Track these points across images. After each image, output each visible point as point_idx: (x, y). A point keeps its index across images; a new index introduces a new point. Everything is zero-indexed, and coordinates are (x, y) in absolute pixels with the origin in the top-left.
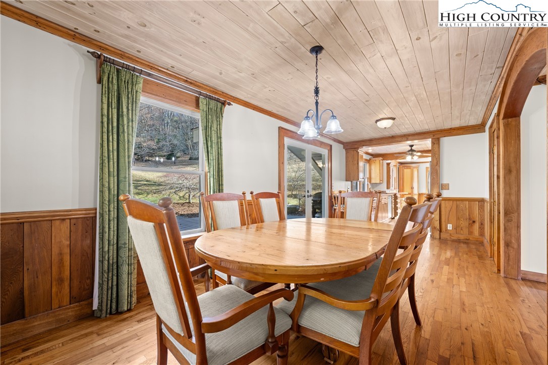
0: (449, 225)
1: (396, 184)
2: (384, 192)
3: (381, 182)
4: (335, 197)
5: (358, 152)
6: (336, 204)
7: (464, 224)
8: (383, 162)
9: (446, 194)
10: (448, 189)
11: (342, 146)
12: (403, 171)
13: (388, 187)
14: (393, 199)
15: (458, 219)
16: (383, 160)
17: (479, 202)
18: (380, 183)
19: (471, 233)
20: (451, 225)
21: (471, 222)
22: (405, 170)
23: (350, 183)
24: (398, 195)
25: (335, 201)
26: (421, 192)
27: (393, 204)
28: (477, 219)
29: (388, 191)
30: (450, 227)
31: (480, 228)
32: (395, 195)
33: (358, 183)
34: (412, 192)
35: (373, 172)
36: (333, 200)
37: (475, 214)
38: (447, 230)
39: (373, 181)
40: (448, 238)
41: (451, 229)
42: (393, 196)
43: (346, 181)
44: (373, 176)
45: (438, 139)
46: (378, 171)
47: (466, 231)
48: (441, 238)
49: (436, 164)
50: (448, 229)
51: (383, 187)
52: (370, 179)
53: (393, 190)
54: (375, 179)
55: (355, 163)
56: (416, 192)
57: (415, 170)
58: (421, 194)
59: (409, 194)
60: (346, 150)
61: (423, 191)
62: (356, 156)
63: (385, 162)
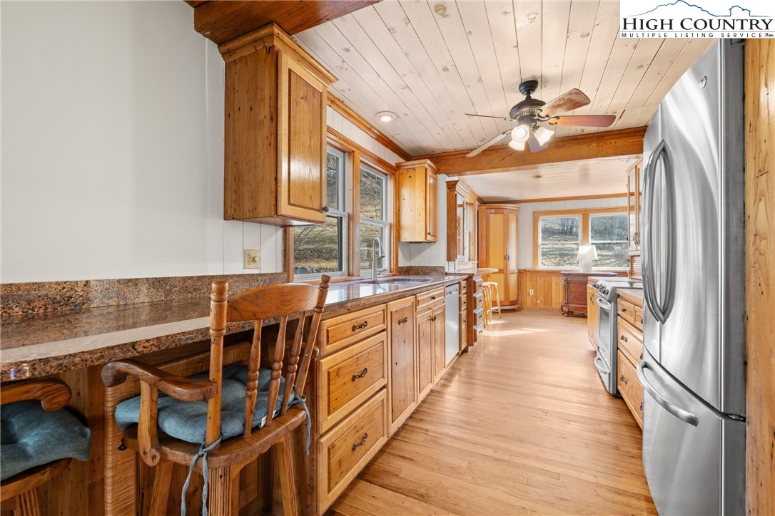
1: (472, 247)
2: (437, 271)
3: (429, 238)
5: (276, 56)
8: (435, 179)
12: (488, 218)
13: (450, 258)
14: (464, 291)
16: (437, 172)
18: (427, 243)
22: (492, 215)
24: (477, 279)
26: (522, 267)
27: (464, 307)
29: (449, 267)
32: (469, 279)
34: (506, 266)
39: (407, 236)
42: (464, 284)
44: (406, 218)
51: (436, 256)
52: (397, 227)
53: (465, 264)
54: (413, 231)
55: (261, 117)
56: (513, 266)
57: (512, 217)
58: (521, 273)
59: (501, 271)
60: (225, 48)
61: (528, 265)
62: (267, 74)
63: (443, 179)
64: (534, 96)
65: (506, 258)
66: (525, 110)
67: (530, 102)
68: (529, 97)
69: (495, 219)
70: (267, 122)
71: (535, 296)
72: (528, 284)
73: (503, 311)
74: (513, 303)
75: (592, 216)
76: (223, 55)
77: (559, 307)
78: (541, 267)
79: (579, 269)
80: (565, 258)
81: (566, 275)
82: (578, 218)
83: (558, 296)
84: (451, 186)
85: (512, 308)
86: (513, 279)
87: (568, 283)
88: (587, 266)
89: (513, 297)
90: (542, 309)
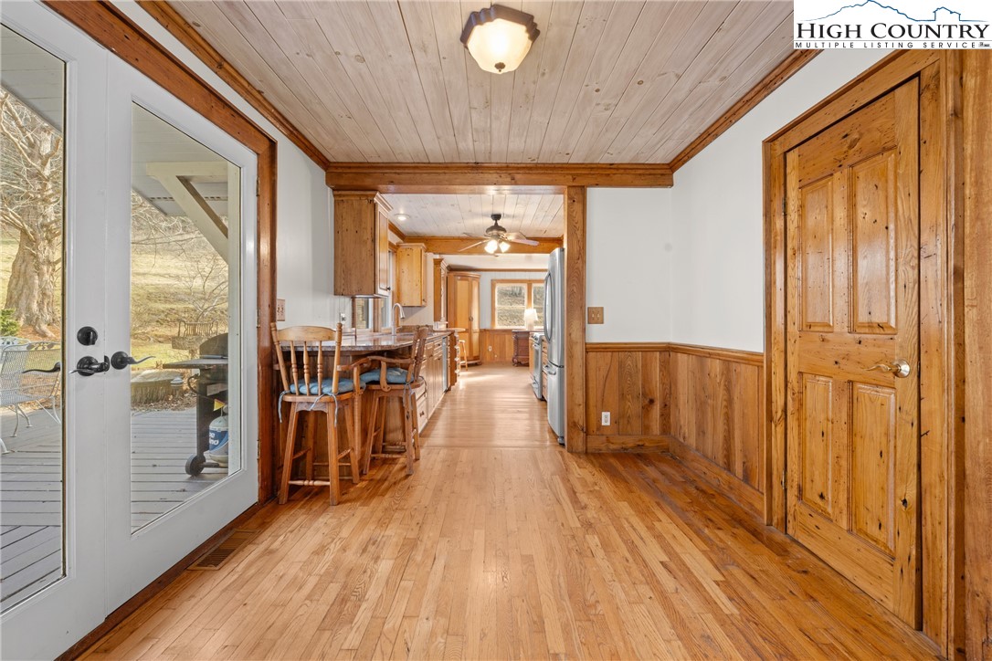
0: (604, 414)
3: (423, 303)
4: (286, 355)
5: (375, 206)
6: (290, 382)
7: (634, 407)
8: (426, 256)
9: (597, 334)
10: (602, 323)
11: (321, 173)
12: (455, 283)
13: (436, 319)
14: (449, 344)
15: (622, 396)
16: (427, 251)
17: (660, 352)
18: (420, 307)
19: (646, 429)
20: (609, 413)
21: (647, 402)
22: (458, 282)
23: (347, 301)
24: (456, 335)
25: (288, 368)
26: (483, 328)
27: (449, 355)
28: (658, 395)
30: (606, 419)
31: (662, 415)
32: (452, 334)
33: (371, 301)
34: (471, 326)
35: (405, 277)
36: (281, 367)
37: (654, 383)
38: (599, 427)
39: (405, 301)
40: (603, 447)
41: (608, 424)
42: (449, 338)
43: (336, 293)
44: (405, 288)
45: (583, 189)
46: (416, 276)
47: (636, 425)
48: (589, 451)
49: (577, 256)
50: (603, 424)
51: (427, 317)
52: (398, 295)
54: (411, 297)
55: (365, 238)
56: (475, 327)
57: (475, 283)
58: (483, 332)
59: (467, 331)
60: (336, 193)
61: (487, 325)
62: (369, 215)
63: (431, 257)
64: (500, 223)
65: (471, 319)
66: (495, 232)
67: (496, 227)
68: (496, 224)
69: (461, 285)
70: (369, 241)
71: (493, 352)
72: (488, 342)
73: (469, 365)
74: (476, 358)
75: (534, 285)
76: (334, 196)
77: (511, 359)
78: (498, 326)
79: (525, 328)
80: (515, 320)
81: (516, 333)
82: (525, 286)
83: (510, 351)
84: (437, 263)
85: (475, 363)
86: (475, 337)
87: (517, 339)
88: (530, 326)
89: (475, 354)
90: (497, 363)
